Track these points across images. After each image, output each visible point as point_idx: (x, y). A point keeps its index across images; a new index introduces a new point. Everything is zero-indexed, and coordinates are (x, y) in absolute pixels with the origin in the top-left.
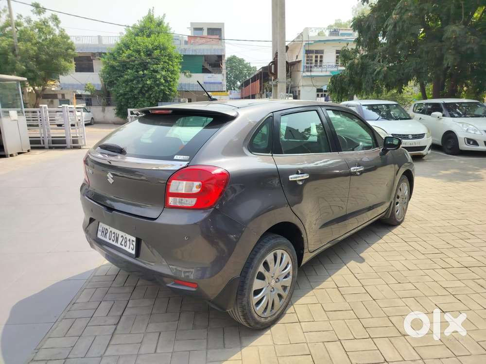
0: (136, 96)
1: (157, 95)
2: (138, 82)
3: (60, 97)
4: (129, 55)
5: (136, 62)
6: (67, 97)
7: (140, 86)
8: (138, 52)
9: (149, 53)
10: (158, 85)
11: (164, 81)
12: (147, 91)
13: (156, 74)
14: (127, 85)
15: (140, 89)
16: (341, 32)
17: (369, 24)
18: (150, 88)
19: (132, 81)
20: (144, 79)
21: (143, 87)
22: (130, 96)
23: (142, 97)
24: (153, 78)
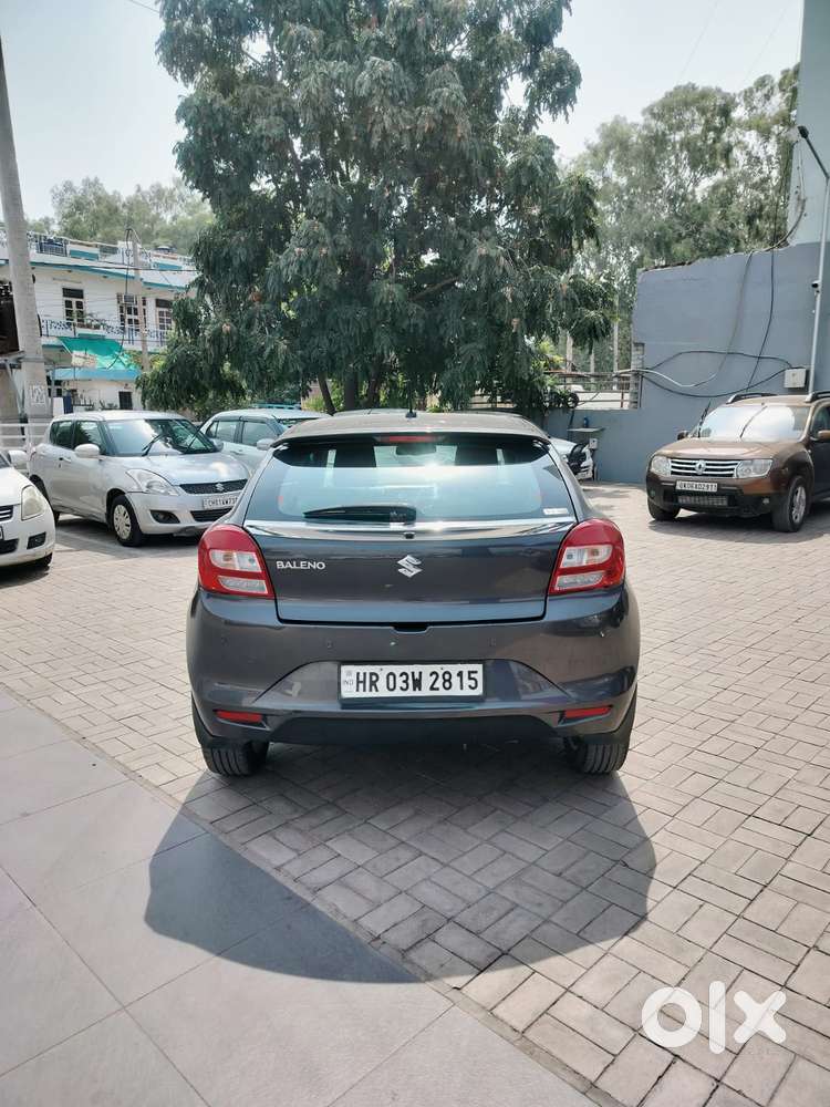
16: (70, 247)
17: (228, 254)
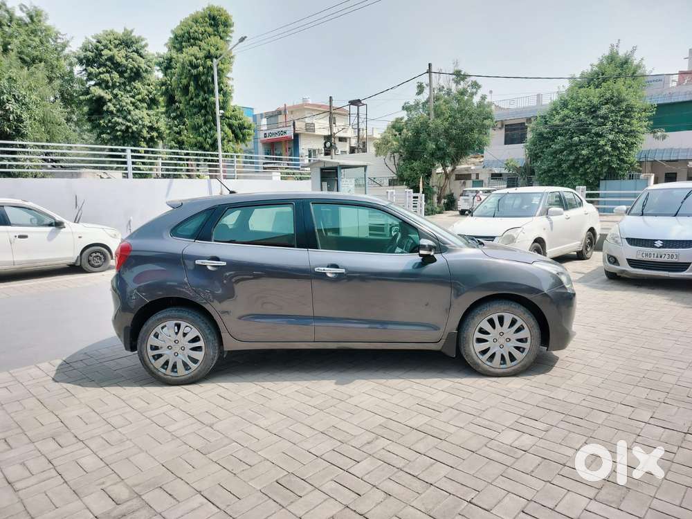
0: (564, 173)
1: (599, 169)
2: (571, 153)
3: (474, 177)
4: (565, 116)
5: (573, 125)
6: (481, 178)
7: (572, 157)
8: (578, 110)
9: (593, 110)
10: (600, 156)
11: (610, 149)
12: (582, 165)
13: (599, 139)
14: (554, 158)
15: (572, 162)
18: (588, 160)
19: (561, 151)
20: (578, 147)
21: (577, 159)
22: (556, 173)
23: (573, 174)
24: (594, 145)
